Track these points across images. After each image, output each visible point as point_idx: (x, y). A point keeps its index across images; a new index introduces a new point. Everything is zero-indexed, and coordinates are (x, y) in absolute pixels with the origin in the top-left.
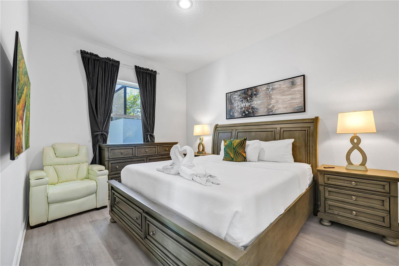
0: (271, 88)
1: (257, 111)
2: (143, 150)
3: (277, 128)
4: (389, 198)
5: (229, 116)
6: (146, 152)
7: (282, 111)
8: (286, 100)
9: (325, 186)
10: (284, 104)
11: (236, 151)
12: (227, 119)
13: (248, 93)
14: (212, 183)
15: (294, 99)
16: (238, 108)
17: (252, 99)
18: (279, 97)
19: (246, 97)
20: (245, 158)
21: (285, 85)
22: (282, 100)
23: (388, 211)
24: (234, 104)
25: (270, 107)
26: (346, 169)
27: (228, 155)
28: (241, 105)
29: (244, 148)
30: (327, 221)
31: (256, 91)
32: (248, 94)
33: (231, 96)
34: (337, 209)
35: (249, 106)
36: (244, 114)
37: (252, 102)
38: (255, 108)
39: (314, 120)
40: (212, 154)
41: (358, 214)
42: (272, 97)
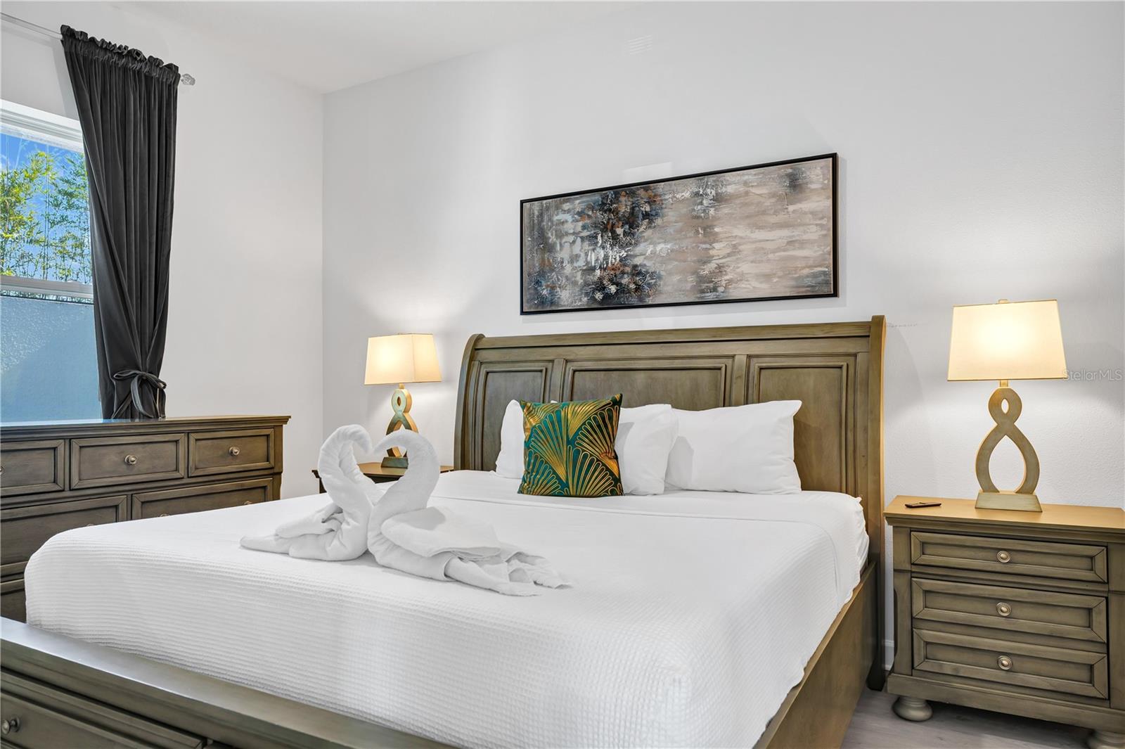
0: (711, 192)
1: (655, 284)
2: (110, 458)
3: (736, 357)
4: (1107, 598)
5: (534, 299)
6: (128, 463)
7: (754, 287)
8: (769, 246)
9: (913, 575)
10: (761, 262)
11: (578, 452)
12: (523, 313)
13: (617, 208)
14: (535, 583)
15: (797, 245)
16: (575, 268)
17: (633, 234)
18: (740, 231)
19: (608, 222)
20: (617, 480)
21: (765, 185)
22: (753, 246)
23: (1104, 643)
24: (558, 247)
25: (706, 270)
26: (976, 508)
27: (543, 468)
28: (587, 255)
29: (612, 438)
30: (919, 705)
31: (651, 202)
32: (616, 212)
33: (541, 215)
34: (952, 654)
35: (621, 261)
36: (601, 297)
37: (636, 244)
38: (647, 272)
39: (870, 327)
40: (456, 469)
41: (1018, 664)
42: (716, 230)
